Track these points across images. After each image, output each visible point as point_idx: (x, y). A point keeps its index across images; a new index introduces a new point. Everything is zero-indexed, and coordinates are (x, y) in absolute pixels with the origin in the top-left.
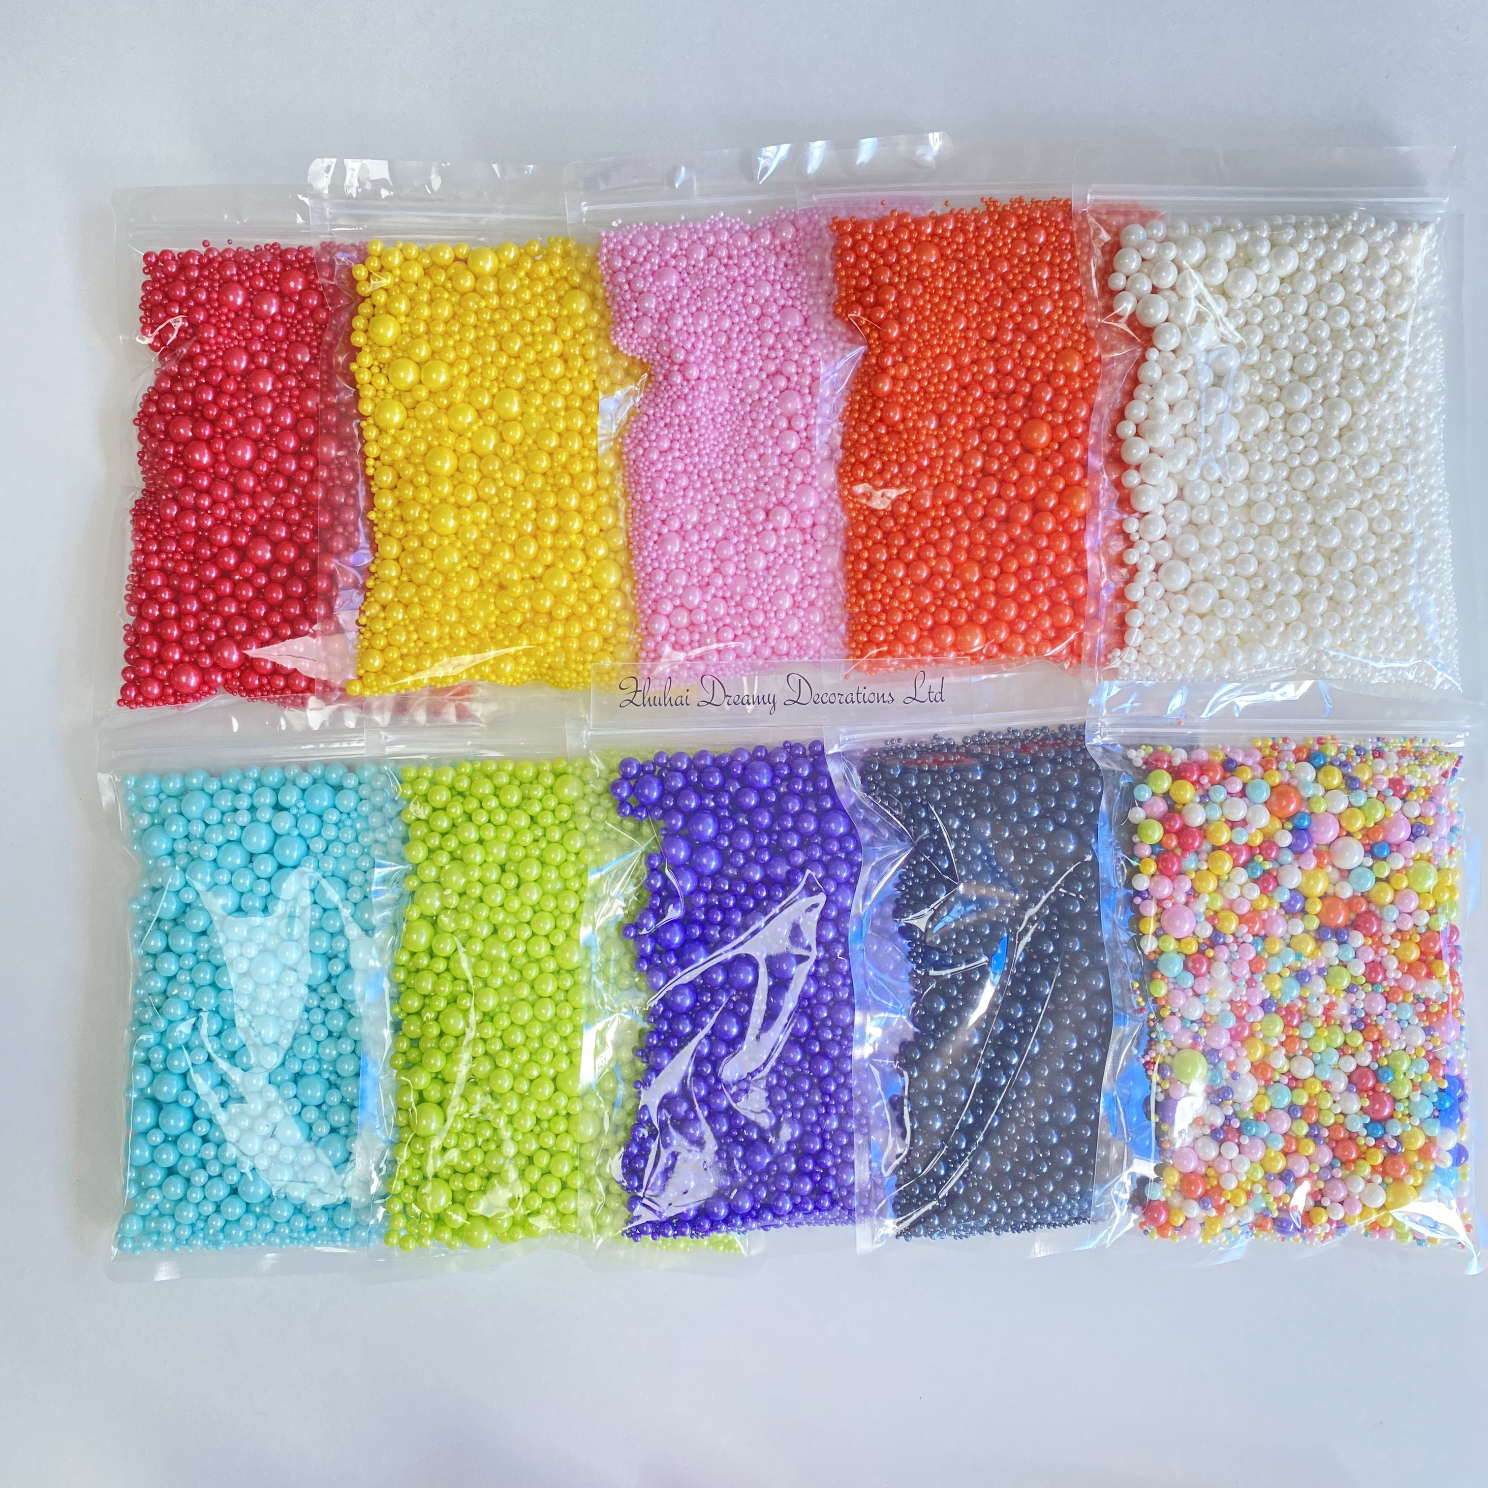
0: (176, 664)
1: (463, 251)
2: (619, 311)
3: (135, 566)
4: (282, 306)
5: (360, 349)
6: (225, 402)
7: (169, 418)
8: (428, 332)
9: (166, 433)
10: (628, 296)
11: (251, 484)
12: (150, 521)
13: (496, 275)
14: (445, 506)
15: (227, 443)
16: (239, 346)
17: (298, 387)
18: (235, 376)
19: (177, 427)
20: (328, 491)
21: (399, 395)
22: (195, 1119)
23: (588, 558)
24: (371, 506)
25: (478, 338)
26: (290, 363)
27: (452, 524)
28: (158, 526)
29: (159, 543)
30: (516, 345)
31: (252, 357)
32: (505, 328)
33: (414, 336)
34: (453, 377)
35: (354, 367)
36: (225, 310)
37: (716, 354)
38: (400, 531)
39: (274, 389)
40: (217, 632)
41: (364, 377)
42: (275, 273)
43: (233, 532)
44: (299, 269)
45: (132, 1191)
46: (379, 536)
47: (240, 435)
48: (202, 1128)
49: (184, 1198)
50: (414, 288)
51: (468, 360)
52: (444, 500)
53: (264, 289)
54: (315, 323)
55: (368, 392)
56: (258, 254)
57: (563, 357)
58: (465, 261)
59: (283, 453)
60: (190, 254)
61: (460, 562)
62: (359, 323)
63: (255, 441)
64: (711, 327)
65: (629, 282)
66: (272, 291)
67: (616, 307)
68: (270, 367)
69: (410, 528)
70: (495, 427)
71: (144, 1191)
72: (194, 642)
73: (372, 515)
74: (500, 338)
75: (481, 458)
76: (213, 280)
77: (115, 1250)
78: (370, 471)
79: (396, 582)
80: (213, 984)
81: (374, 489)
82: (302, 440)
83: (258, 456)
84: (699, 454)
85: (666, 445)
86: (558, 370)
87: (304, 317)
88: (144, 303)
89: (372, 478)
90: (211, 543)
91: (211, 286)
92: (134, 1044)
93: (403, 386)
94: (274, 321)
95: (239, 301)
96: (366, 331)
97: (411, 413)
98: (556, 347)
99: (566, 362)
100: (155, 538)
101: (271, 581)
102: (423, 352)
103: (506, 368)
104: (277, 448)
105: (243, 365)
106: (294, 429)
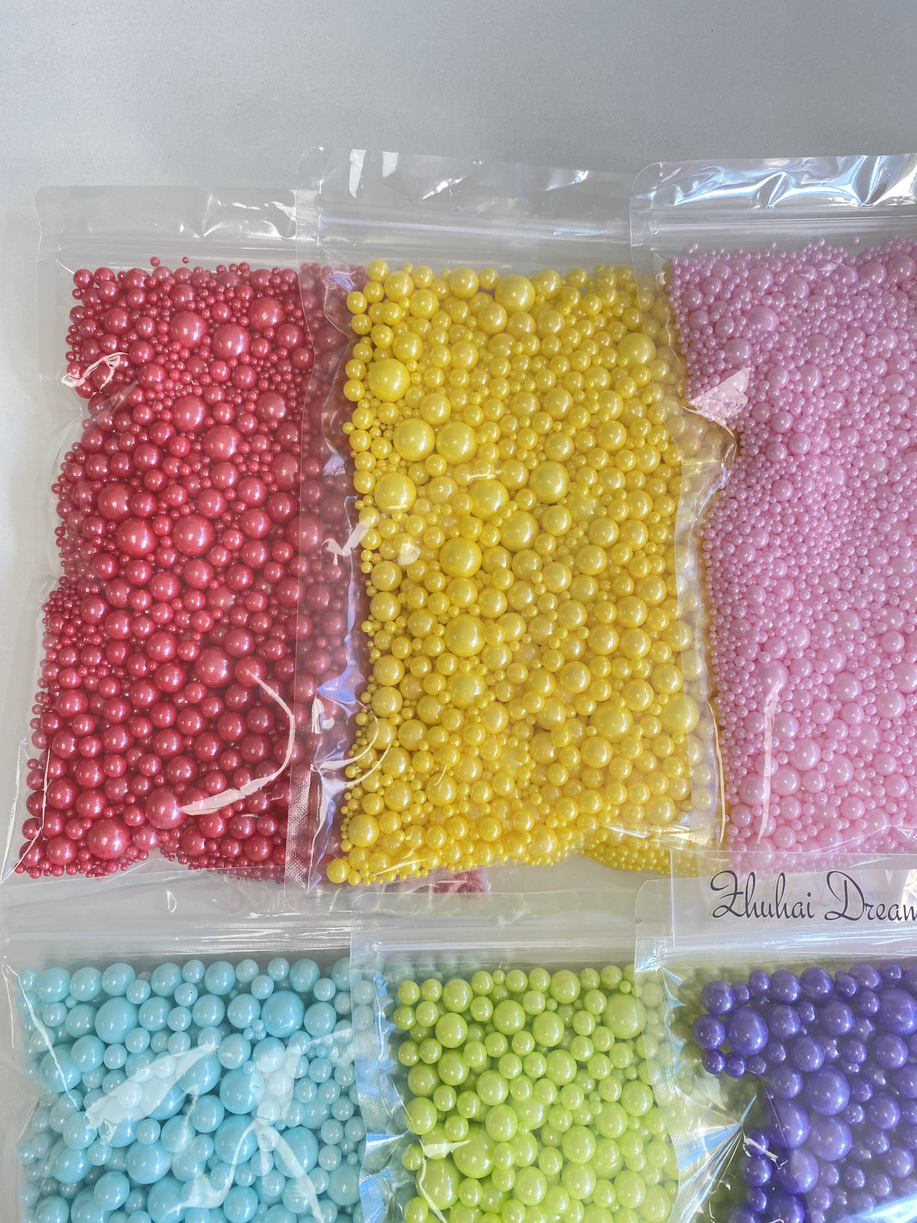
0: (95, 820)
1: (491, 278)
2: (698, 361)
3: (48, 682)
4: (251, 342)
5: (355, 405)
6: (173, 467)
7: (98, 486)
8: (446, 383)
9: (94, 505)
10: (713, 343)
11: (205, 577)
12: (68, 622)
13: (532, 310)
14: (466, 618)
15: (174, 523)
16: (193, 394)
17: (270, 451)
18: (187, 432)
19: (107, 497)
20: (308, 590)
21: (407, 467)
23: (657, 693)
24: (365, 613)
25: (512, 394)
26: (260, 419)
27: (475, 643)
28: (78, 629)
29: (80, 652)
30: (565, 405)
31: (211, 409)
32: (550, 381)
33: (429, 390)
34: (479, 445)
35: (348, 428)
36: (177, 347)
37: (828, 421)
38: (405, 648)
39: (239, 452)
40: (152, 778)
41: (361, 442)
42: (243, 301)
43: (178, 641)
44: (275, 296)
46: (376, 654)
47: (192, 513)
50: (427, 325)
51: (498, 422)
52: (466, 611)
53: (228, 321)
54: (294, 366)
55: (366, 462)
56: (222, 275)
57: (624, 420)
58: (492, 293)
59: (249, 539)
60: (132, 274)
61: (484, 695)
62: (355, 369)
63: (212, 521)
64: (823, 386)
65: (714, 325)
66: (238, 323)
67: (694, 357)
68: (234, 423)
69: (418, 646)
70: (531, 511)
72: (121, 790)
73: (368, 627)
74: (542, 394)
75: (513, 553)
76: (163, 308)
78: (367, 568)
79: (398, 720)
81: (371, 591)
82: (274, 520)
83: (215, 541)
84: (808, 554)
85: (764, 542)
86: (618, 438)
87: (280, 358)
88: (73, 335)
89: (369, 576)
90: (148, 657)
91: (160, 315)
93: (413, 456)
94: (240, 363)
95: (196, 336)
96: (363, 380)
97: (422, 491)
98: (615, 408)
99: (627, 427)
100: (74, 645)
101: (228, 710)
102: (442, 411)
103: (547, 435)
104: (241, 530)
105: (198, 420)
106: (265, 505)
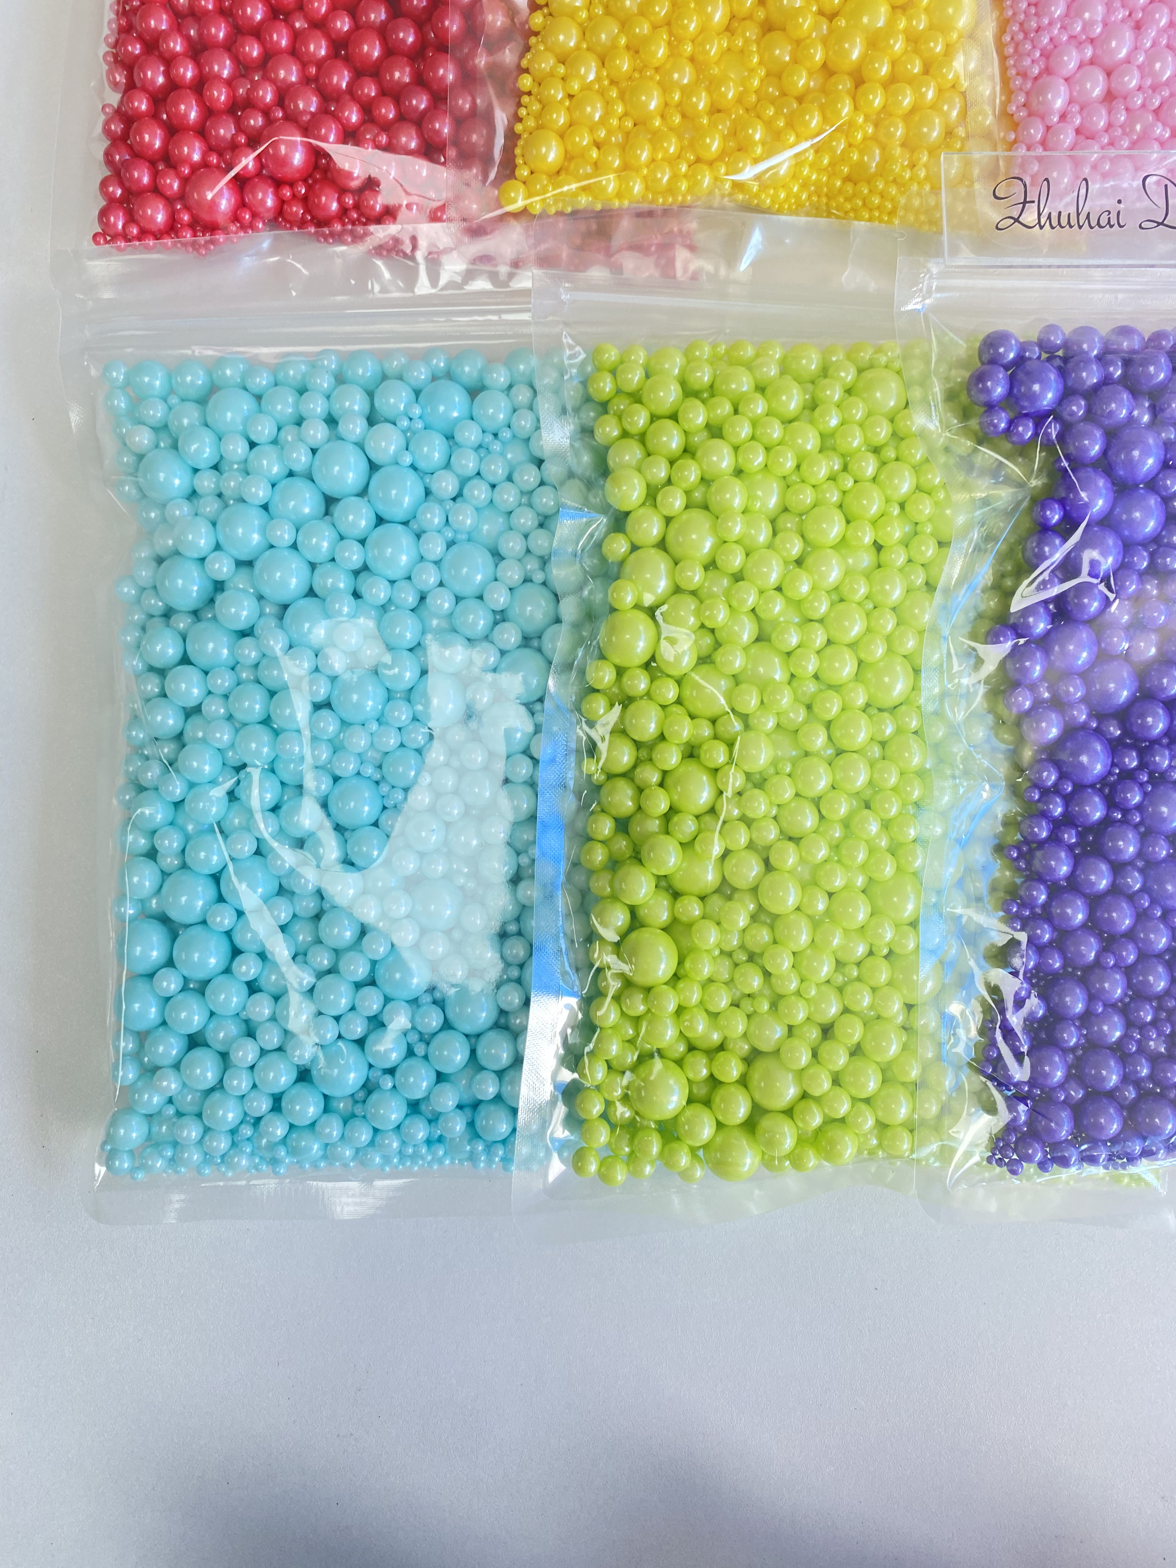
0: (195, 168)
22: (236, 952)
40: (266, 112)
45: (130, 1074)
48: (248, 968)
49: (219, 1086)
71: (151, 1071)
72: (225, 130)
77: (100, 1170)
79: (582, 17)
80: (266, 721)
92: (128, 821)
